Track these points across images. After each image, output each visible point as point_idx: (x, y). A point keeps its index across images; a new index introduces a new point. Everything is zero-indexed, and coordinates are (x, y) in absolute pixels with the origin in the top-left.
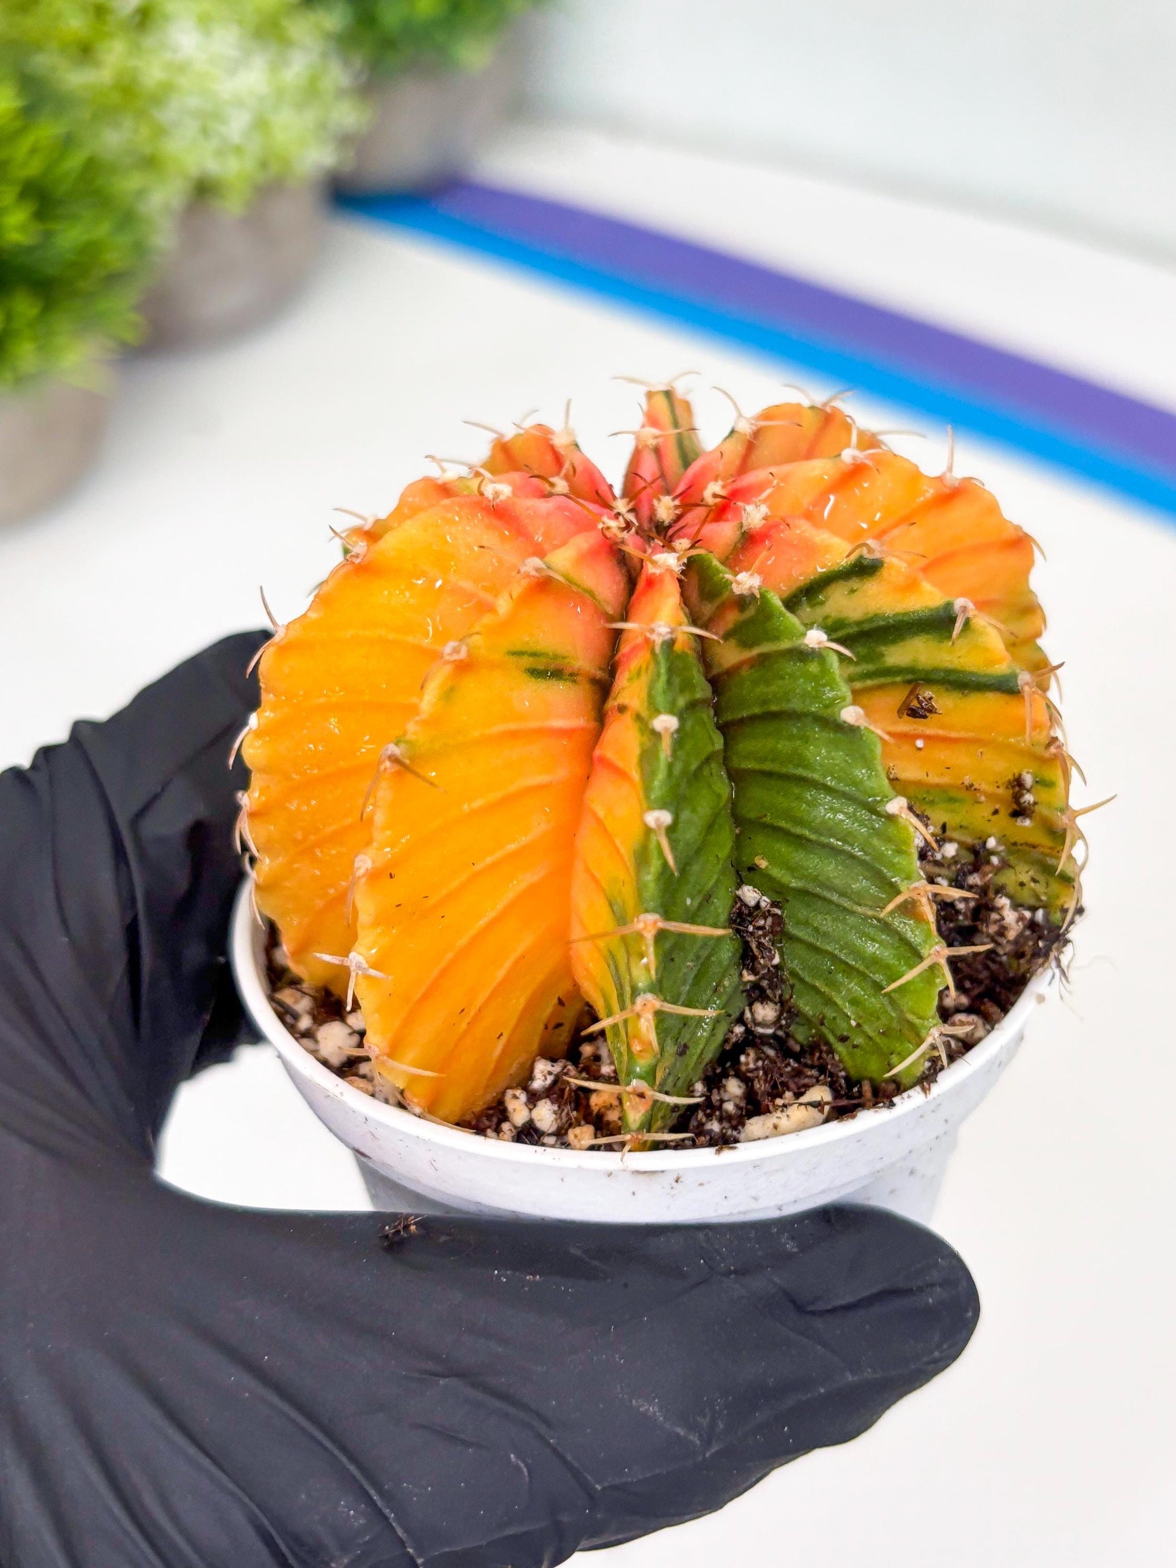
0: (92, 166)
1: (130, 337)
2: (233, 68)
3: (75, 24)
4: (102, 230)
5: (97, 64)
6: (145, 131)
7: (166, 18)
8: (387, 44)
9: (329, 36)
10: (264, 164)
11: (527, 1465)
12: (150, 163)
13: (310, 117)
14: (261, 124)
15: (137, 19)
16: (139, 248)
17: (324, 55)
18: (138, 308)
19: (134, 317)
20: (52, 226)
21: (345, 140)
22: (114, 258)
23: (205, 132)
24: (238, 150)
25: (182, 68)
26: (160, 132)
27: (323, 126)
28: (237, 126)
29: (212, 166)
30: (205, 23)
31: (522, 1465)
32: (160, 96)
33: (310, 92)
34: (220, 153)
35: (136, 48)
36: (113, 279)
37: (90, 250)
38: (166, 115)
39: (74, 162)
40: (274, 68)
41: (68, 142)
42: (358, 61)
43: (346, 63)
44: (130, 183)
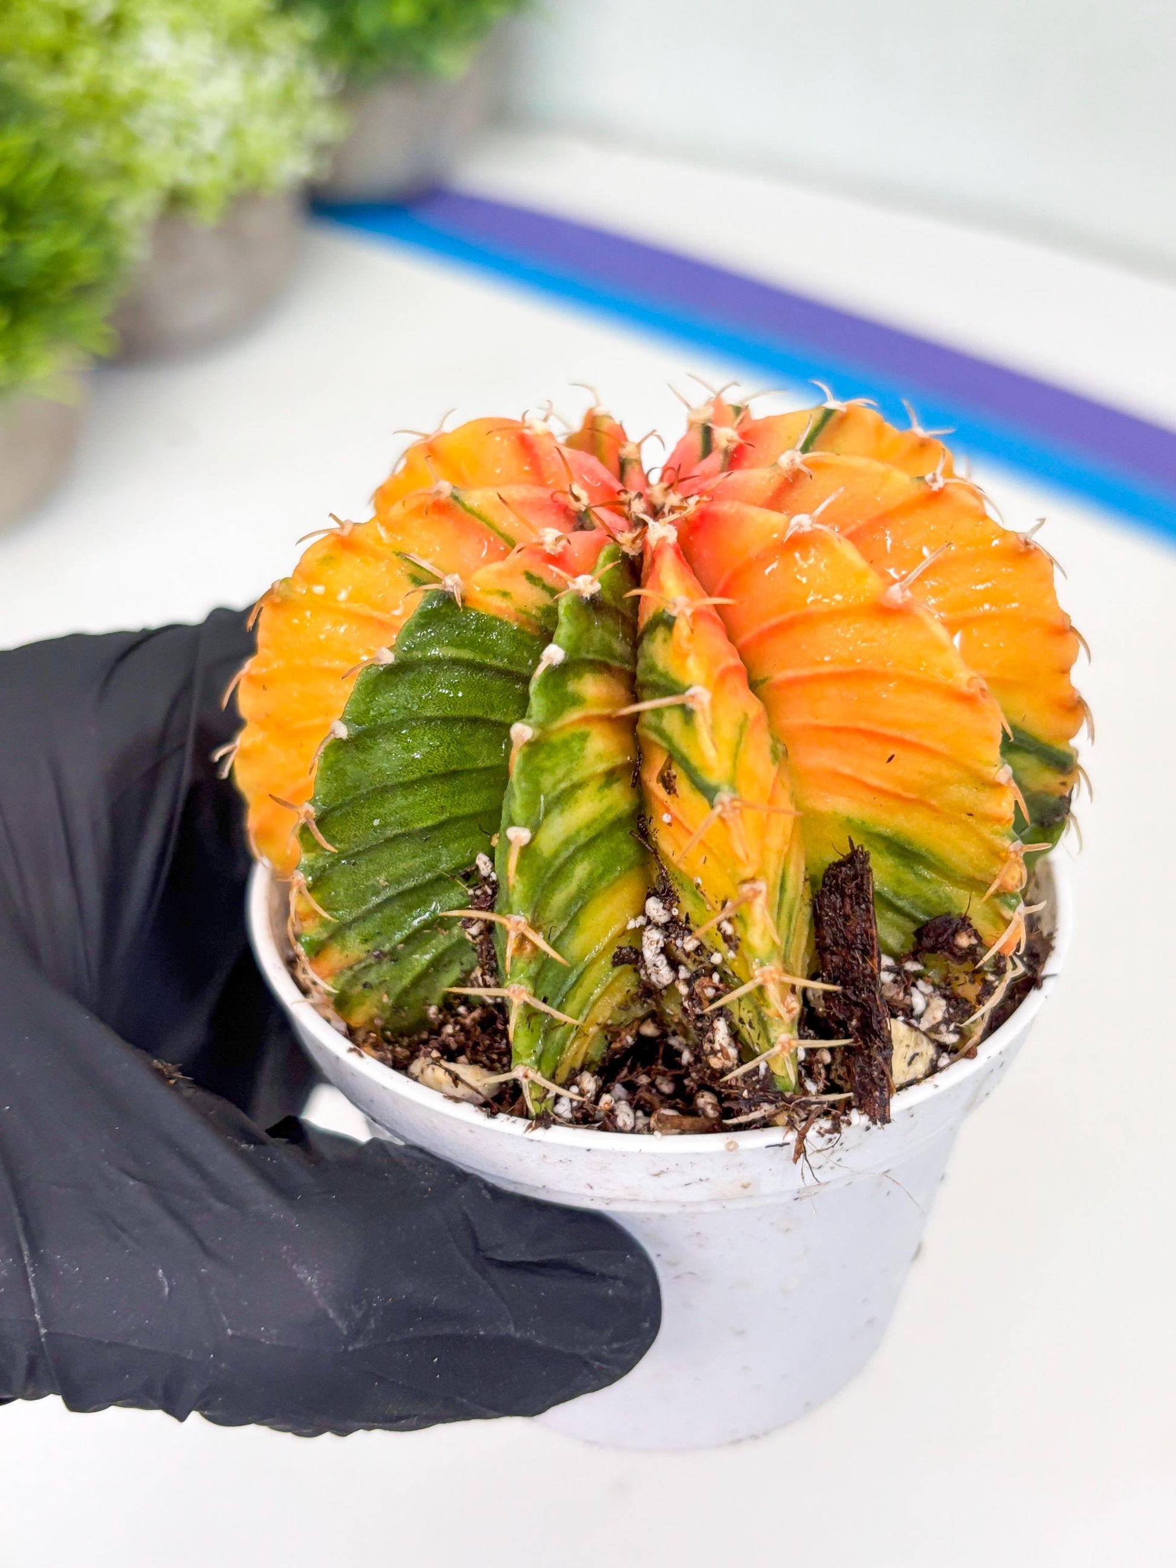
0: (61, 175)
1: (102, 348)
2: (207, 76)
3: (47, 31)
4: (72, 240)
5: (68, 73)
6: (116, 140)
7: (138, 25)
8: (364, 51)
9: (305, 44)
10: (238, 174)
11: (170, 1286)
12: (123, 172)
13: (285, 125)
14: (234, 133)
15: (110, 26)
16: (110, 259)
17: (300, 64)
18: (109, 320)
19: (106, 329)
20: (21, 237)
21: (321, 149)
22: (85, 269)
23: (178, 141)
24: (211, 159)
25: (154, 76)
26: (132, 141)
27: (298, 135)
28: (210, 135)
29: (186, 176)
30: (177, 31)
31: (166, 1283)
32: (133, 104)
33: (285, 100)
34: (193, 163)
35: (107, 56)
36: (84, 291)
37: (60, 261)
38: (139, 124)
39: (43, 171)
40: (249, 75)
41: (38, 151)
42: (334, 68)
43: (322, 71)
44: (99, 194)
